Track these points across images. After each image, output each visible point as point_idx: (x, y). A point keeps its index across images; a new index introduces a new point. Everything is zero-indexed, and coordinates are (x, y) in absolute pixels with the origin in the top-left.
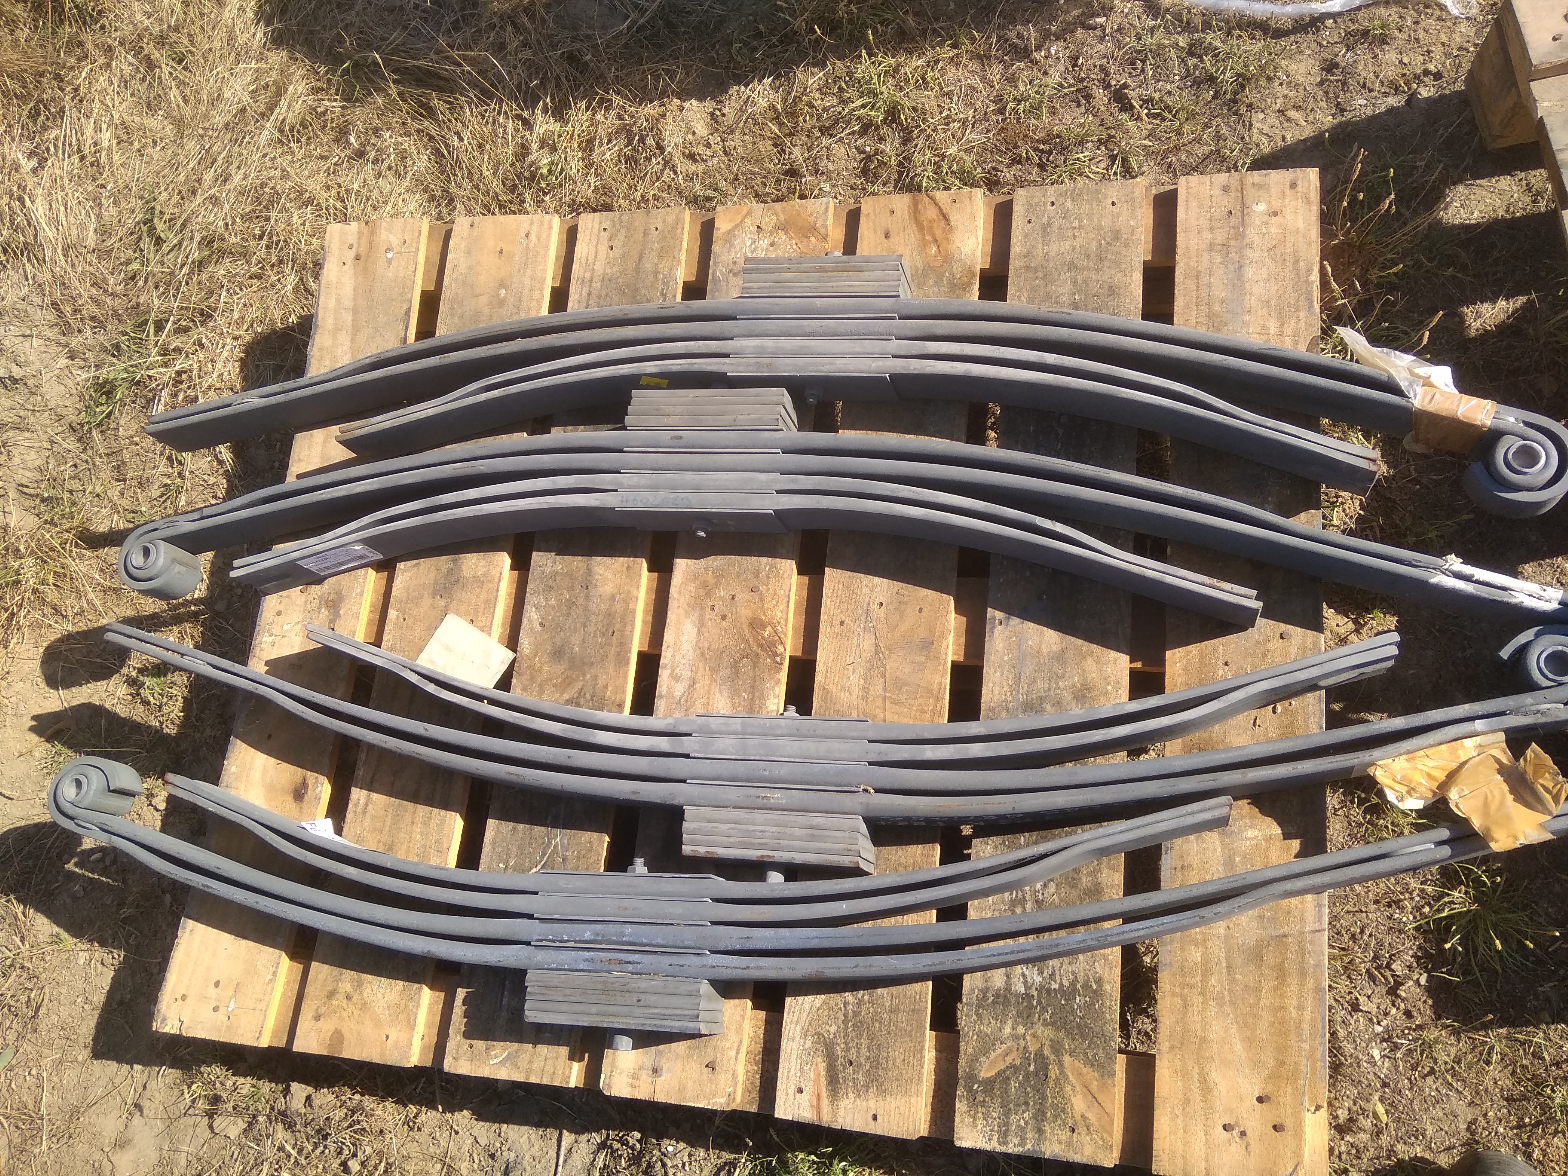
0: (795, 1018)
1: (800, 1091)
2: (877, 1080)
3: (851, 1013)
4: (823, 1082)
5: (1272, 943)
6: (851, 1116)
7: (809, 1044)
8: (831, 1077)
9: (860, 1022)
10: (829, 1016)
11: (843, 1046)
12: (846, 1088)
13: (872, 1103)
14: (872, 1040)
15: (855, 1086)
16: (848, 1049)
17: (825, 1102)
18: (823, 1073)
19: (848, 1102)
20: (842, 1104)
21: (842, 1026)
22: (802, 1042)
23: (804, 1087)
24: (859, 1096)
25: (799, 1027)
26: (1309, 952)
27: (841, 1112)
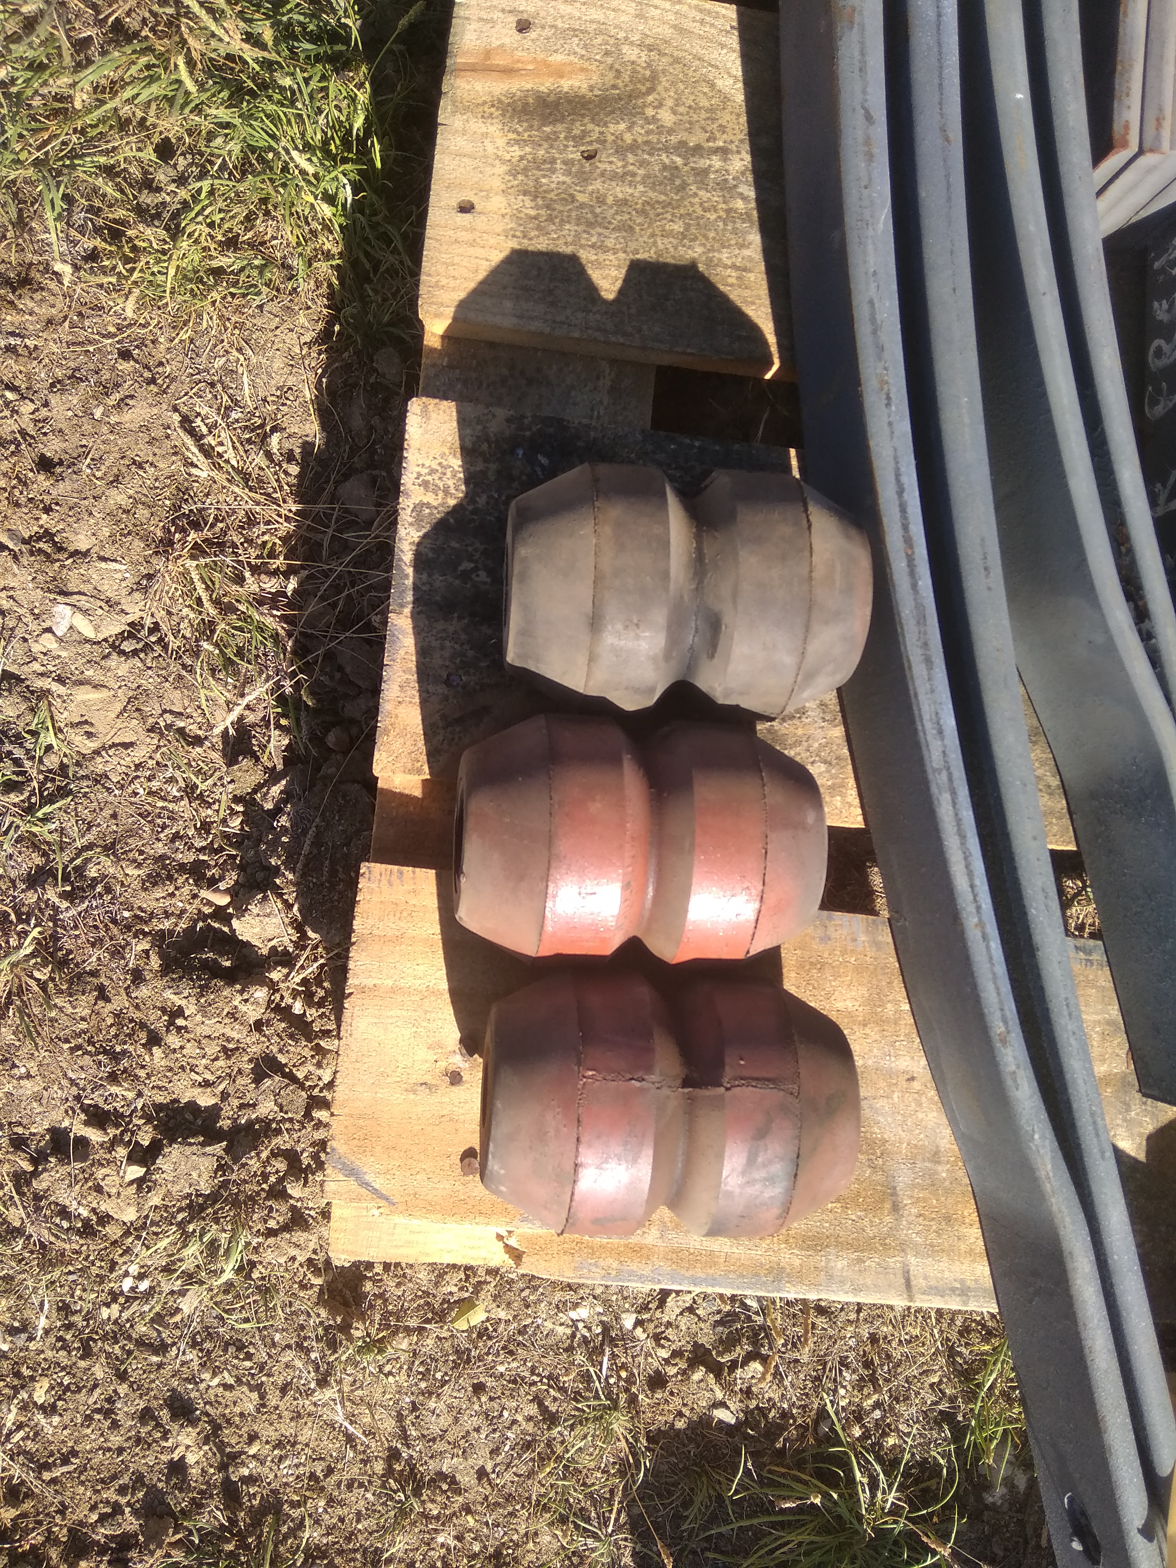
0: (687, 24)
1: (523, 27)
2: (550, 219)
3: (703, 163)
4: (545, 85)
5: (879, 1177)
6: (468, 148)
7: (630, 53)
8: (557, 104)
9: (684, 186)
10: (695, 108)
11: (628, 138)
12: (530, 142)
13: (498, 203)
14: (643, 212)
15: (538, 164)
16: (621, 150)
17: (498, 87)
18: (566, 85)
19: (501, 142)
20: (494, 128)
21: (674, 139)
22: (635, 38)
23: (532, 35)
24: (513, 173)
25: (667, 32)
26: (860, 1261)
27: (477, 126)
